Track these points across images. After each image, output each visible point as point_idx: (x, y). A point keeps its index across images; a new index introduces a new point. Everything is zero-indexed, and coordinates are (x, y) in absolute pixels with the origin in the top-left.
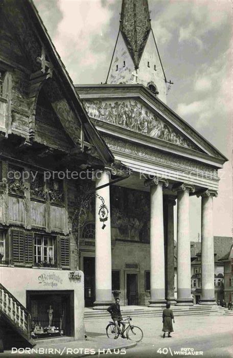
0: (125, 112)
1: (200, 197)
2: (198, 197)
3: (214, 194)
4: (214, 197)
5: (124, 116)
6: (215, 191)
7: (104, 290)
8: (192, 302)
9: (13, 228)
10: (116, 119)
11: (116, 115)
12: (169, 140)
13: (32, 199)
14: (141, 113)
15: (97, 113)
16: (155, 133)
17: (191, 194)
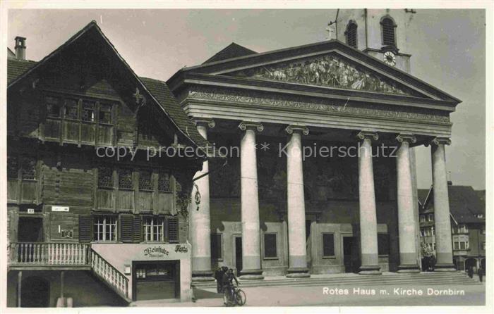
0: (318, 70)
1: (430, 146)
2: (427, 146)
3: (446, 141)
4: (446, 146)
5: (317, 74)
6: (448, 139)
7: (297, 256)
8: (418, 268)
9: (122, 214)
10: (307, 78)
11: (307, 74)
12: (378, 90)
13: (140, 191)
14: (338, 67)
15: (284, 76)
16: (358, 85)
17: (412, 145)
